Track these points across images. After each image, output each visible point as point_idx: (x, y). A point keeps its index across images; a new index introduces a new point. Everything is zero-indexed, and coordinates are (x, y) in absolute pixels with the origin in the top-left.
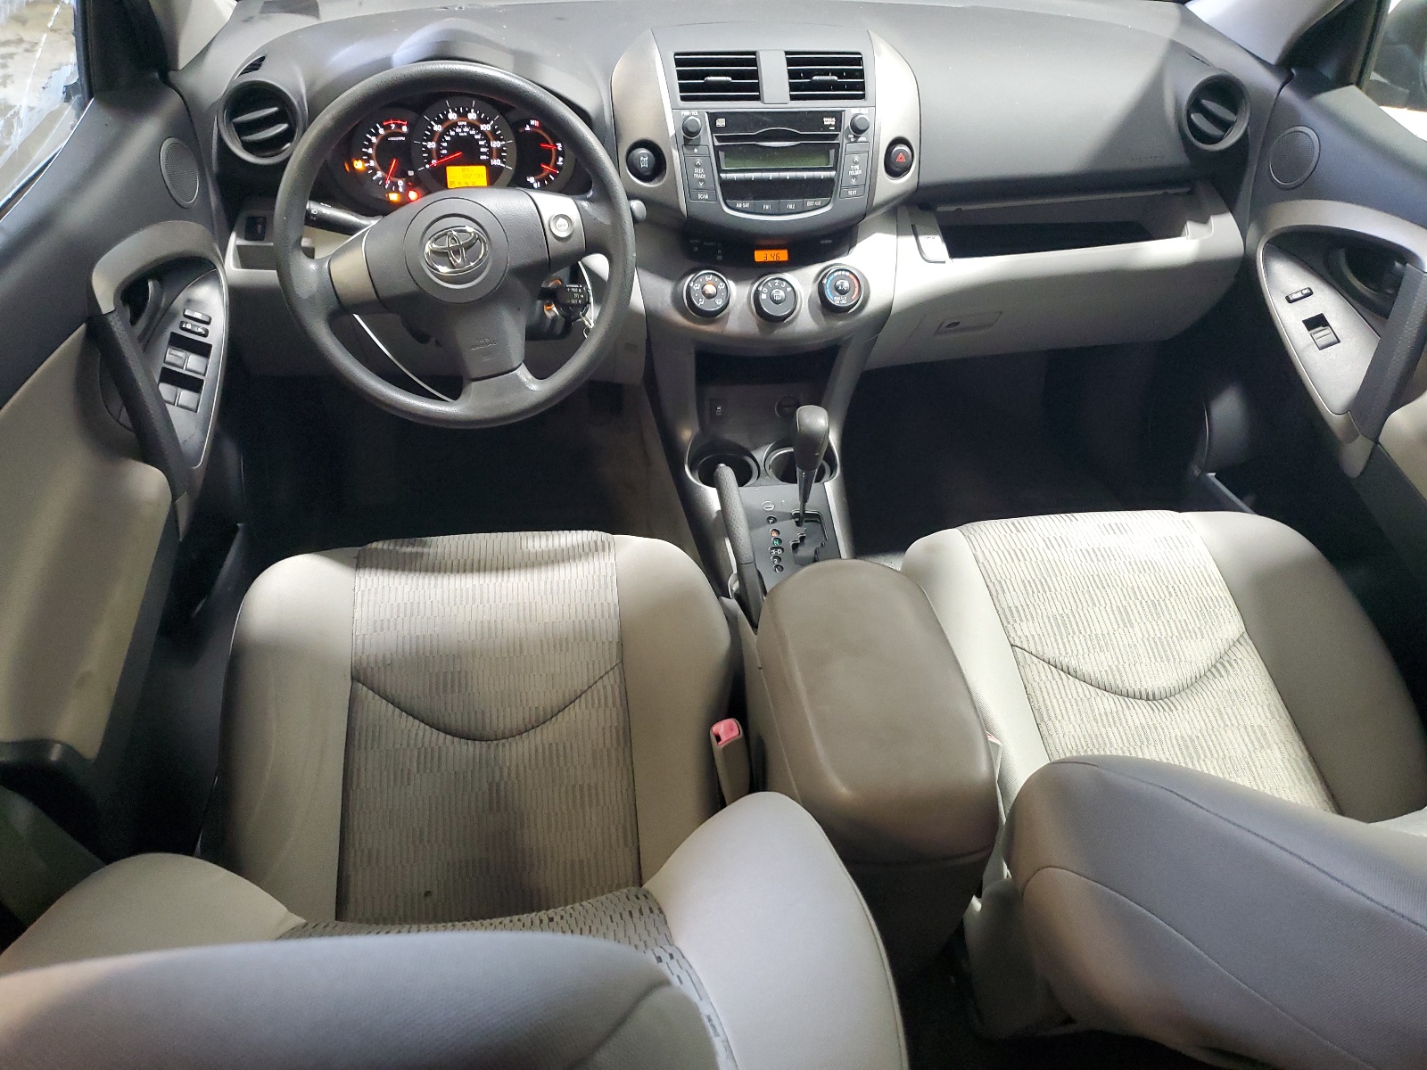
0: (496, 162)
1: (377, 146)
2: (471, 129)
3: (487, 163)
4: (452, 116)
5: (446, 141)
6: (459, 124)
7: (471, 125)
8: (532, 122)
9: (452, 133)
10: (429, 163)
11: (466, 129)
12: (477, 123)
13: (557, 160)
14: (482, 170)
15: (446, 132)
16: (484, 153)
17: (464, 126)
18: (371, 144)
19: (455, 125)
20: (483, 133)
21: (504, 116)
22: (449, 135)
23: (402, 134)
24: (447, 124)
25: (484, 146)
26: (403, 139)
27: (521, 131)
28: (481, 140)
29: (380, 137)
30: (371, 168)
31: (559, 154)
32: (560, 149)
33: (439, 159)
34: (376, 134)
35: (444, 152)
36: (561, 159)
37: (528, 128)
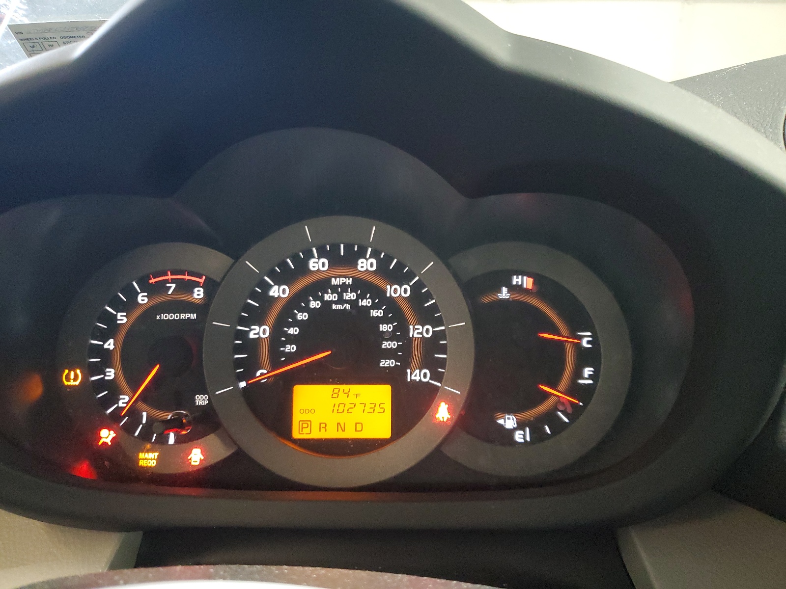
0: (418, 375)
1: (129, 334)
2: (362, 297)
3: (394, 378)
4: (318, 264)
5: (296, 323)
6: (334, 282)
7: (361, 286)
8: (516, 280)
9: (314, 304)
10: (248, 375)
11: (350, 296)
12: (378, 281)
13: (578, 374)
14: (382, 394)
15: (297, 301)
16: (389, 354)
17: (344, 288)
18: (113, 329)
19: (323, 285)
20: (392, 305)
21: (448, 266)
22: (306, 309)
23: (189, 307)
24: (302, 283)
25: (392, 337)
26: (193, 316)
27: (487, 299)
28: (384, 320)
29: (137, 313)
30: (102, 384)
31: (584, 357)
32: (585, 343)
33: (275, 363)
34: (130, 306)
35: (291, 348)
36: (588, 371)
37: (504, 294)
